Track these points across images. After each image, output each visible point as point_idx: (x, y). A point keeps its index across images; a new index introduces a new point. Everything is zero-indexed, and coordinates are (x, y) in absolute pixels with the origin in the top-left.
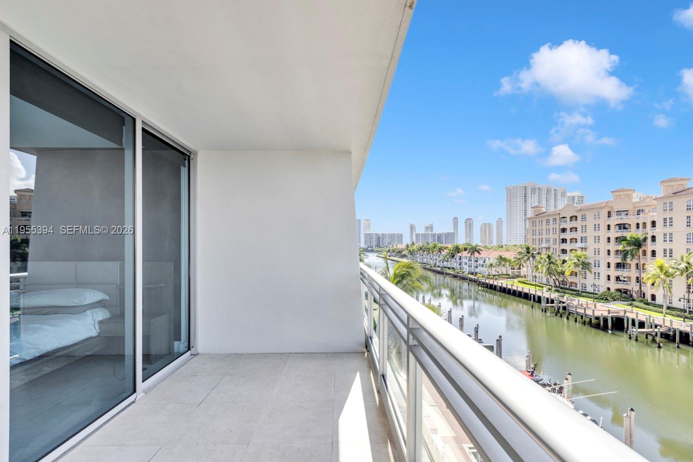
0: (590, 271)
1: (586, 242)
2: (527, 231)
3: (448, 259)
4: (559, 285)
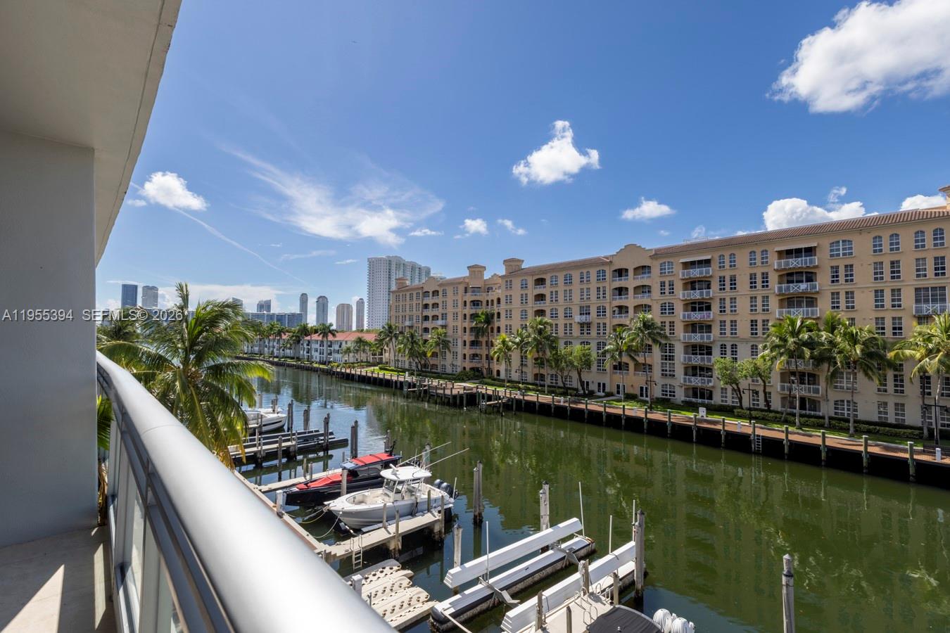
1: (446, 319)
2: (390, 307)
3: (291, 345)
4: (421, 368)
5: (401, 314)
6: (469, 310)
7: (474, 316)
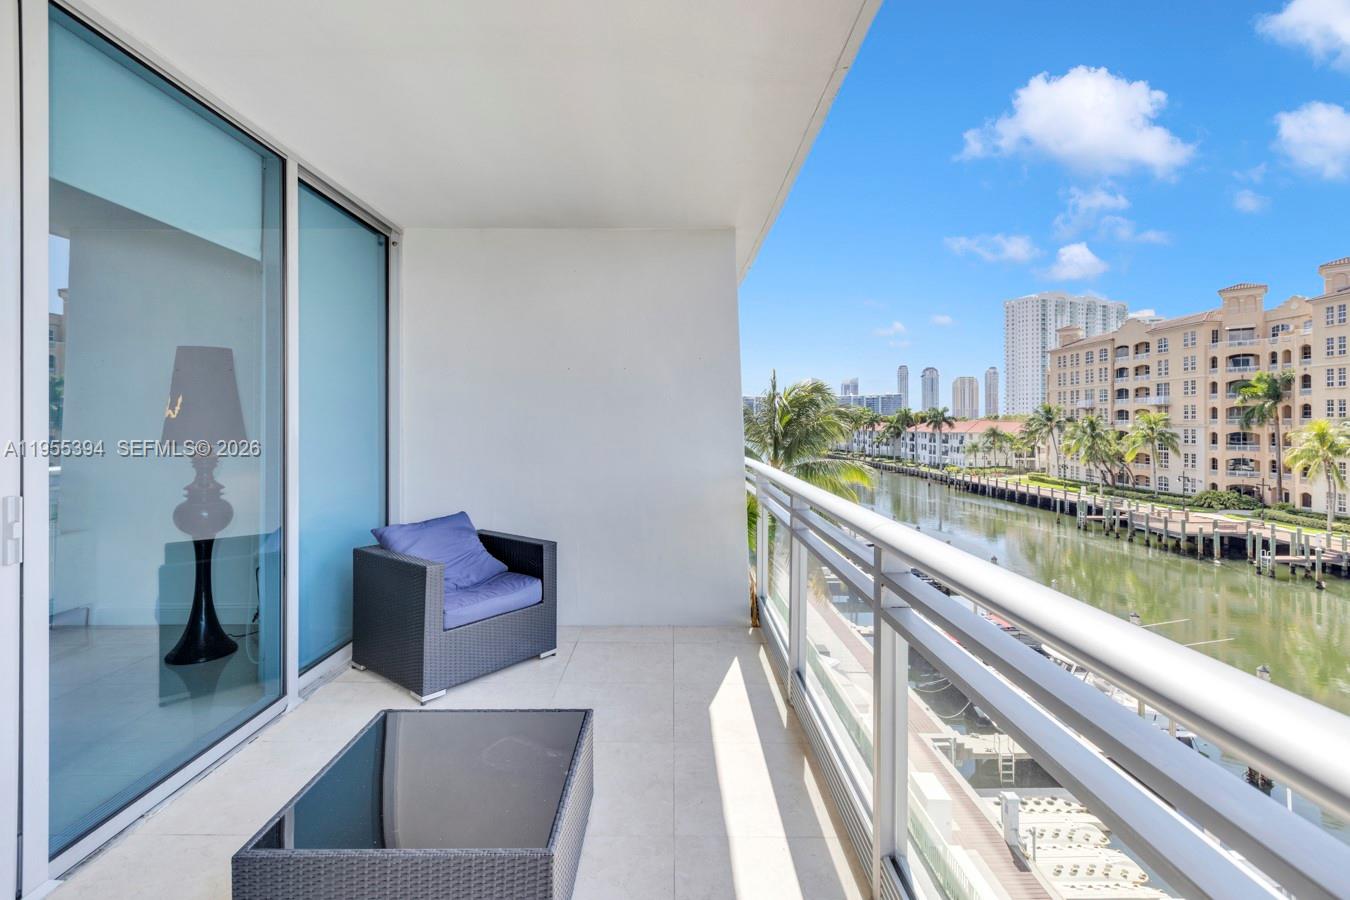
0: (1176, 451)
1: (1167, 394)
2: (1046, 379)
3: (887, 439)
4: (1114, 483)
5: (1069, 388)
6: (1224, 375)
7: (1235, 386)
